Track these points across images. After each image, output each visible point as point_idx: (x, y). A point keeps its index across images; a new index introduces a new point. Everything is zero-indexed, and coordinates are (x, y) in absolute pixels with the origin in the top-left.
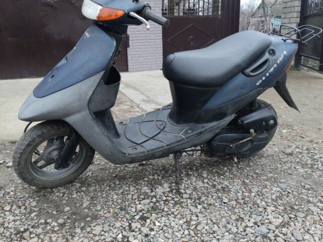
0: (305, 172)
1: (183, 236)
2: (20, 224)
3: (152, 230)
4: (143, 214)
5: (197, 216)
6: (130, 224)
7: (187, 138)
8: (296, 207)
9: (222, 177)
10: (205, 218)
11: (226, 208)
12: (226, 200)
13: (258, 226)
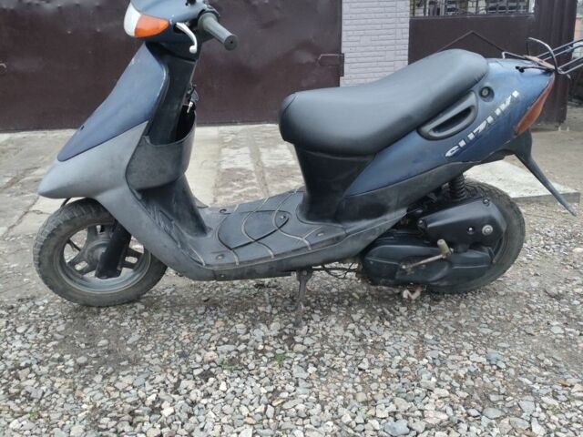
0: (564, 334)
1: (252, 414)
2: (25, 356)
3: (208, 395)
4: (211, 367)
5: (297, 385)
6: (180, 381)
7: (312, 245)
8: (493, 398)
9: (387, 323)
10: (308, 391)
11: (358, 379)
12: (365, 365)
13: (396, 420)
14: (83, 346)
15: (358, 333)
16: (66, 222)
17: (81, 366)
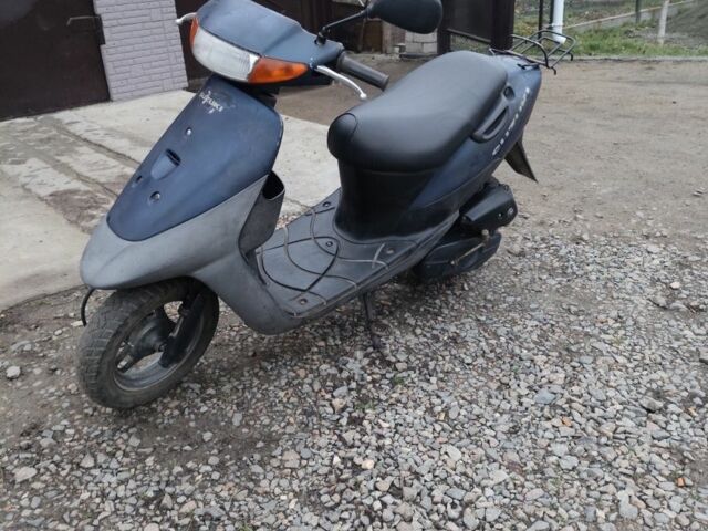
0: (559, 284)
1: (436, 435)
2: (138, 486)
3: (380, 437)
4: (350, 413)
5: (438, 397)
6: (339, 436)
8: (574, 348)
9: (440, 319)
10: (452, 397)
11: (475, 373)
12: (469, 360)
13: (536, 391)
14: (187, 448)
15: (429, 335)
16: (134, 313)
17: (221, 467)
